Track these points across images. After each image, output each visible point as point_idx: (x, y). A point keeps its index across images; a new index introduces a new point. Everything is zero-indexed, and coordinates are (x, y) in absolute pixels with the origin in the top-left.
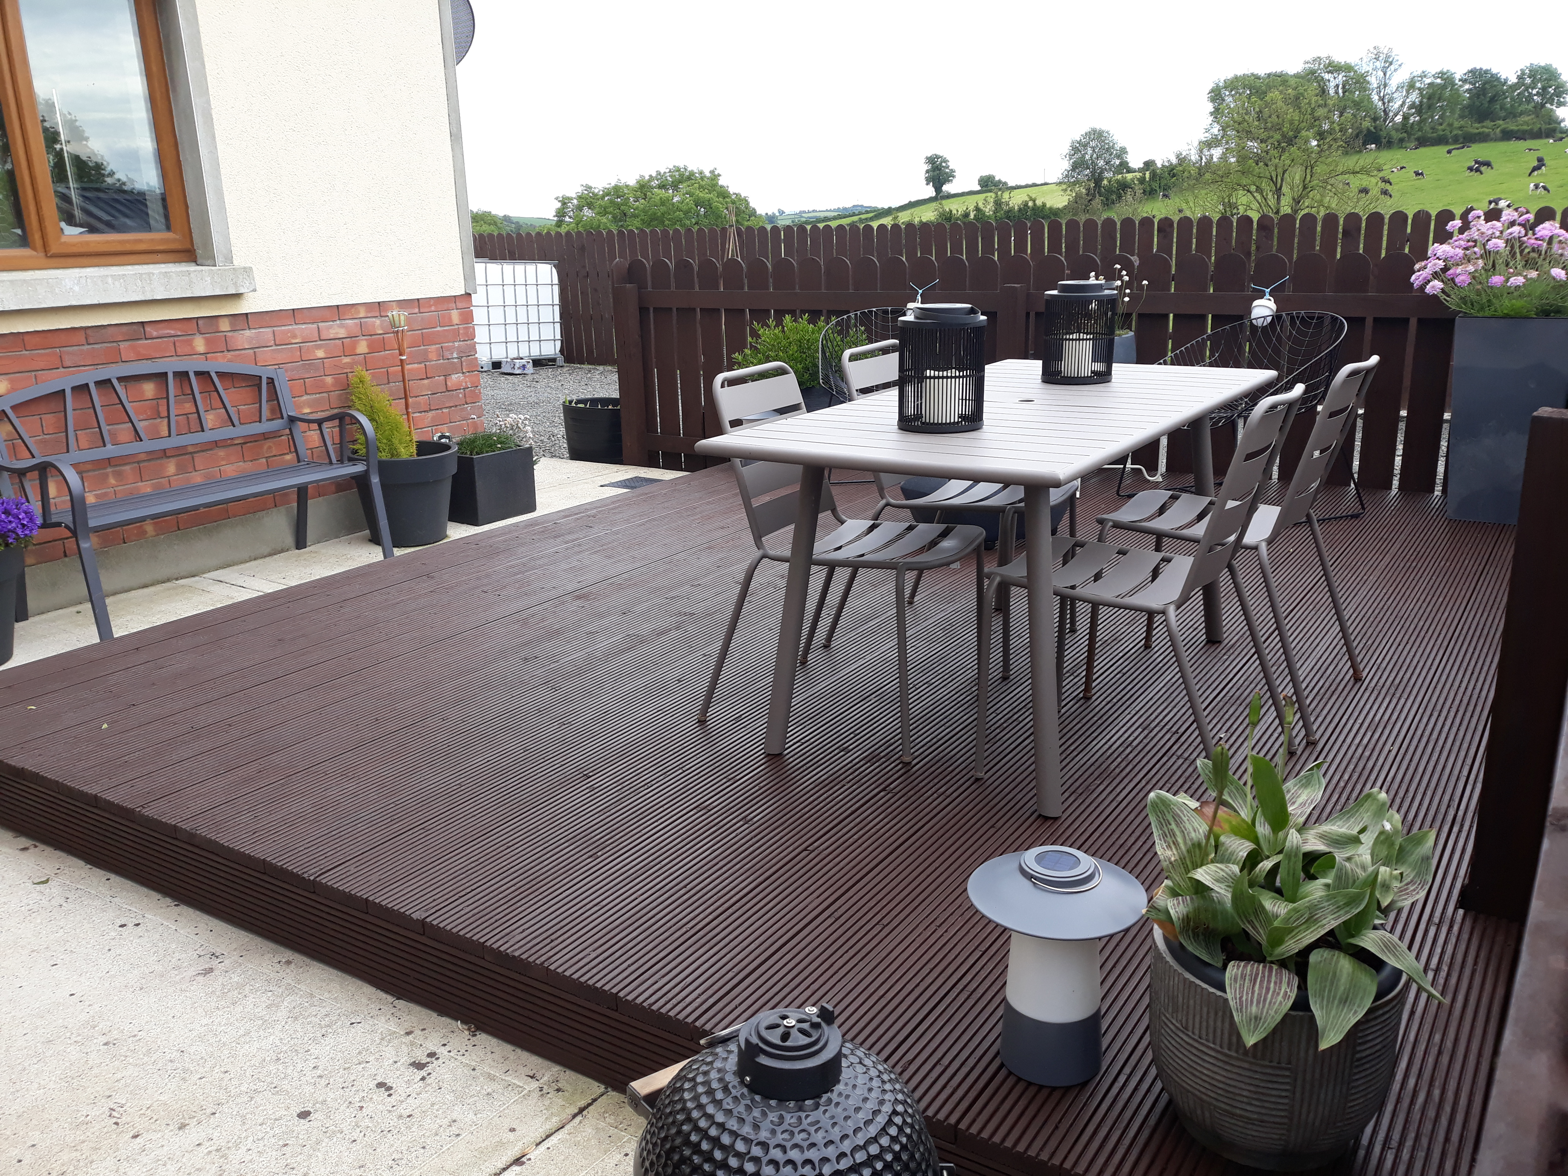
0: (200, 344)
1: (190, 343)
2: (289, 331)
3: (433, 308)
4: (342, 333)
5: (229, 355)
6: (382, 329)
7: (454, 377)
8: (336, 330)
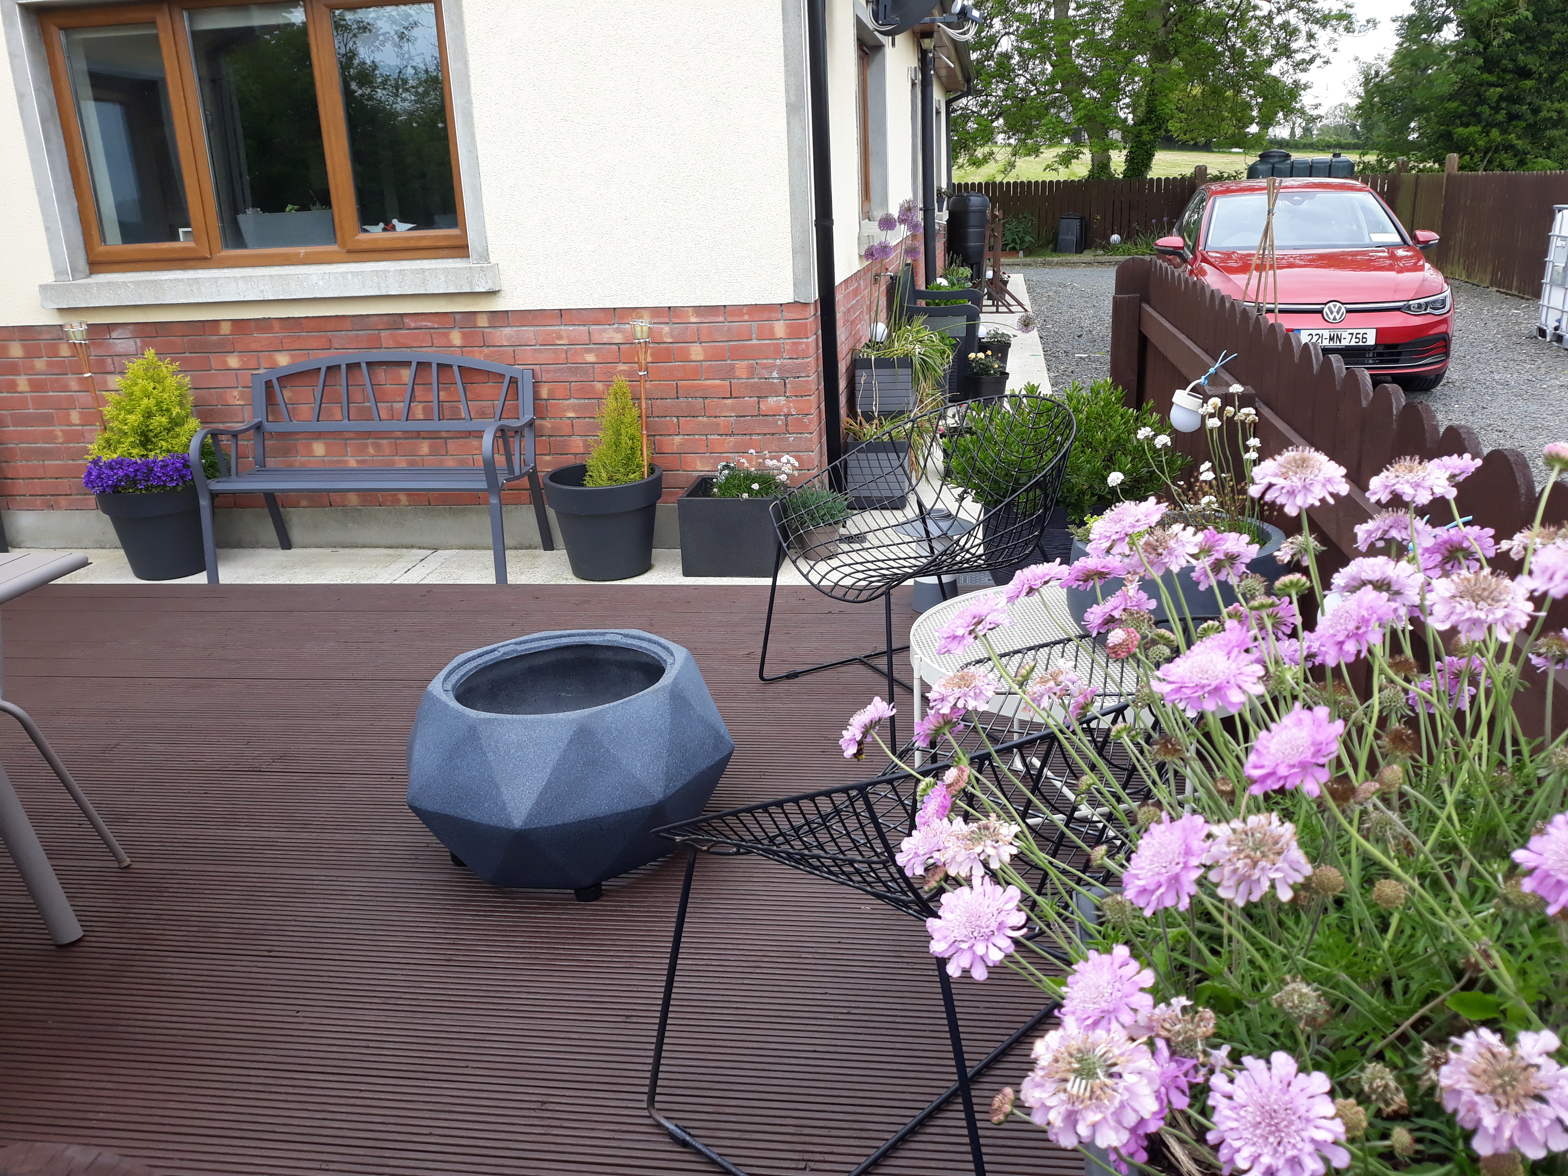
0: (456, 338)
1: (446, 335)
2: (554, 332)
3: (746, 317)
4: (618, 338)
5: (486, 350)
6: (672, 336)
7: (772, 400)
8: (611, 334)
